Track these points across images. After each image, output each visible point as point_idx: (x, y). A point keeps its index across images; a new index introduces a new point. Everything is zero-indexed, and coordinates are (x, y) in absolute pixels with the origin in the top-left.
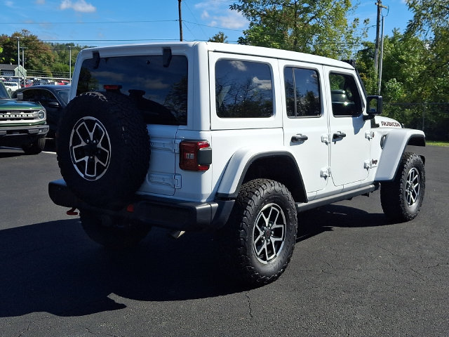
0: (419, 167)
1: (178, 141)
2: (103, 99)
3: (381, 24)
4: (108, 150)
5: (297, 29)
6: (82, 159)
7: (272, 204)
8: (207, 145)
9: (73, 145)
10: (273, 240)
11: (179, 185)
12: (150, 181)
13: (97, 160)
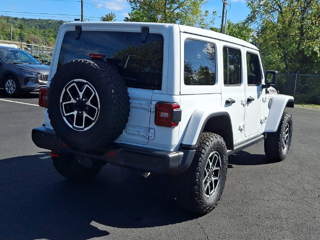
0: (290, 123)
1: (154, 103)
2: (94, 65)
3: (225, 15)
4: (97, 107)
5: (166, 15)
6: (71, 113)
7: (214, 152)
8: (178, 107)
9: (63, 101)
10: (213, 179)
11: (153, 137)
12: (126, 132)
13: (85, 115)
